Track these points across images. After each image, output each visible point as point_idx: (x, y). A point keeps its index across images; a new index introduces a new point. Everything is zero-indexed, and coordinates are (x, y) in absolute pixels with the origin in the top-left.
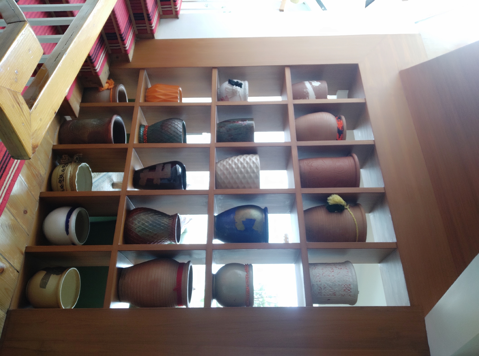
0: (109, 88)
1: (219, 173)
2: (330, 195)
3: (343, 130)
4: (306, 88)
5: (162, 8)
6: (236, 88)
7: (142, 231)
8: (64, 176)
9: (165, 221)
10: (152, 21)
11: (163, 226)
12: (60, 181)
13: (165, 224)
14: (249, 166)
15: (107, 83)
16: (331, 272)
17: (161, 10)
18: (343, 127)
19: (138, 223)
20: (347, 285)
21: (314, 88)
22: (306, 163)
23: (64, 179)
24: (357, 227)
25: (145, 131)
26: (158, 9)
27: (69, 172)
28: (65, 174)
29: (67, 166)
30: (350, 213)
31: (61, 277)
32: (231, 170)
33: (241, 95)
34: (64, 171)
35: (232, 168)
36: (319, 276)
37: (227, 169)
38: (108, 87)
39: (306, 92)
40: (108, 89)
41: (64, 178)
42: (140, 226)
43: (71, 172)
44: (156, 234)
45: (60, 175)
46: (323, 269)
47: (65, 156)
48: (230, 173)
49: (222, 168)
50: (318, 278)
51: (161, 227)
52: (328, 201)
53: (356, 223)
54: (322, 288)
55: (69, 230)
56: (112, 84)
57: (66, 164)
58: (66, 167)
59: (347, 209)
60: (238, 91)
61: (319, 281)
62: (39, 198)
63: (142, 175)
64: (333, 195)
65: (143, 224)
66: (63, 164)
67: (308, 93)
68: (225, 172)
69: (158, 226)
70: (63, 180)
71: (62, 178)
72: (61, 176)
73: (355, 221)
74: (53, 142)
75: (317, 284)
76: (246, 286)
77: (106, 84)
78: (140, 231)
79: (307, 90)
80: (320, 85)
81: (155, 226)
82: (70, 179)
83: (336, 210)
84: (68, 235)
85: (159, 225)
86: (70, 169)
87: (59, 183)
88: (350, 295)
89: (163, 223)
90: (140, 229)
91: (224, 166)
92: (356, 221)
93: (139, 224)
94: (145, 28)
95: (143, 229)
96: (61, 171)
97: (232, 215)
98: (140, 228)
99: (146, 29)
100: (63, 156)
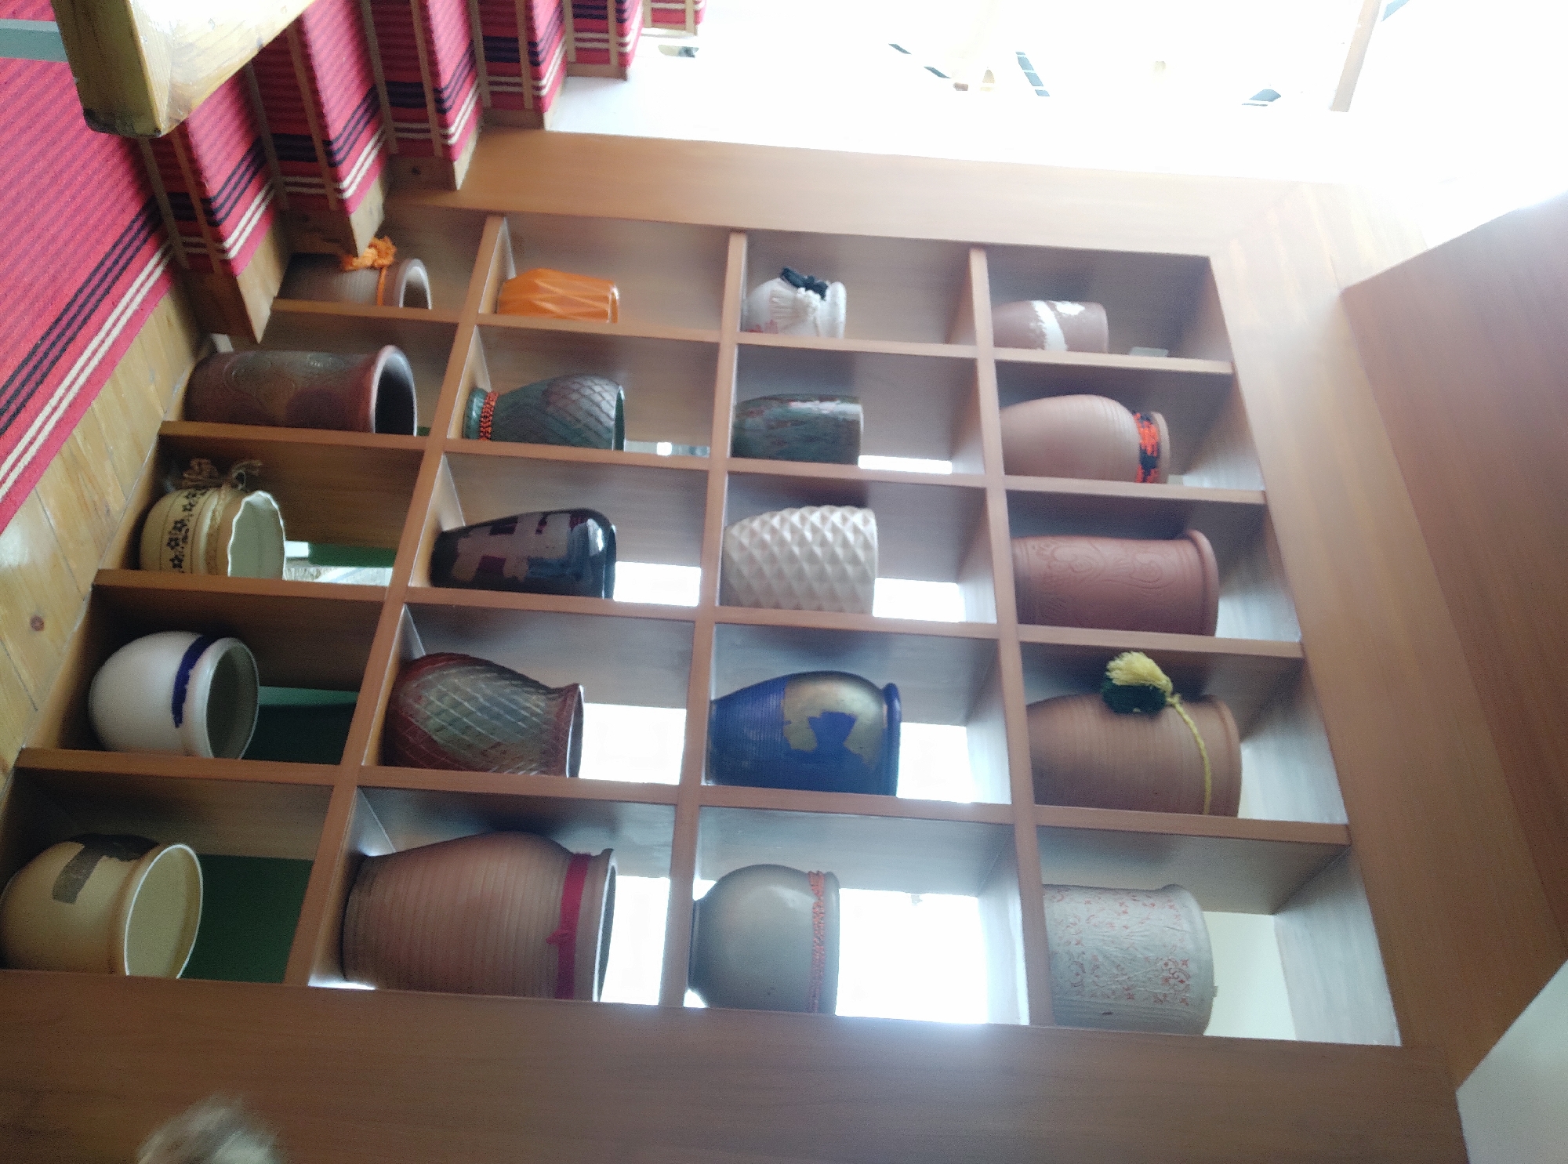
0: (376, 264)
1: (735, 555)
2: (1115, 653)
3: (1158, 457)
4: (1037, 319)
5: (578, 40)
6: (805, 296)
7: (450, 728)
8: (191, 525)
9: (535, 703)
10: (543, 67)
11: (524, 719)
12: (173, 543)
13: (534, 714)
14: (840, 540)
15: (371, 246)
16: (1119, 915)
17: (573, 45)
18: (1157, 448)
19: (440, 699)
20: (1175, 963)
21: (1063, 321)
22: (1034, 548)
23: (190, 534)
24: (1208, 768)
25: (488, 406)
26: (563, 40)
27: (209, 515)
28: (193, 520)
29: (203, 494)
30: (1184, 720)
31: (134, 870)
32: (776, 549)
33: (819, 322)
34: (190, 510)
35: (782, 542)
36: (1075, 924)
37: (763, 545)
38: (374, 261)
39: (1038, 332)
40: (372, 267)
41: (187, 530)
42: (444, 711)
43: (217, 513)
44: (499, 744)
45: (176, 523)
46: (1089, 902)
47: (200, 464)
48: (772, 559)
49: (745, 541)
50: (1072, 931)
51: (520, 723)
52: (1108, 674)
53: (1204, 754)
54: (1087, 968)
55: (185, 706)
56: (389, 252)
57: (203, 487)
58: (198, 496)
59: (1172, 706)
60: (813, 306)
61: (1074, 942)
62: (90, 589)
63: (463, 545)
64: (1126, 653)
65: (456, 705)
66: (189, 488)
67: (1042, 335)
68: (757, 553)
69: (508, 717)
70: (185, 539)
71: (180, 530)
72: (180, 525)
73: (1200, 749)
74: (165, 413)
75: (1068, 953)
76: (815, 942)
77: (368, 250)
78: (441, 729)
79: (1040, 324)
80: (1081, 313)
81: (498, 717)
82: (210, 535)
83: (1136, 707)
84: (177, 726)
85: (512, 712)
86: (212, 506)
87: (169, 548)
88: (1183, 1000)
89: (526, 708)
90: (443, 721)
91: (753, 533)
92: (1206, 748)
93: (442, 702)
94: (516, 89)
95: (454, 722)
96: (182, 509)
97: (771, 695)
98: (444, 715)
99: (521, 95)
100: (194, 463)
